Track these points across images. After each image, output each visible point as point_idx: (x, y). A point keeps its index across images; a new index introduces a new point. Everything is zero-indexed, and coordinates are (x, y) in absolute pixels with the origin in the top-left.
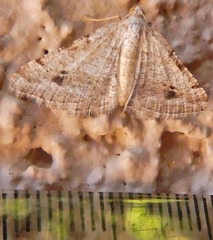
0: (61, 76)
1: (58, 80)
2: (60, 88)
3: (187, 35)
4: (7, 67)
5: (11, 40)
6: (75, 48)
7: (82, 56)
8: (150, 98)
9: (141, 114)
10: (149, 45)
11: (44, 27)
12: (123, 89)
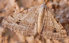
0: (19, 21)
1: (18, 23)
2: (19, 26)
3: (61, 15)
4: (2, 18)
5: (5, 11)
6: (24, 13)
7: (26, 16)
8: (48, 32)
9: (45, 37)
10: (47, 14)
11: (15, 8)
12: (39, 27)
